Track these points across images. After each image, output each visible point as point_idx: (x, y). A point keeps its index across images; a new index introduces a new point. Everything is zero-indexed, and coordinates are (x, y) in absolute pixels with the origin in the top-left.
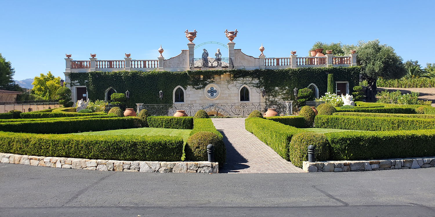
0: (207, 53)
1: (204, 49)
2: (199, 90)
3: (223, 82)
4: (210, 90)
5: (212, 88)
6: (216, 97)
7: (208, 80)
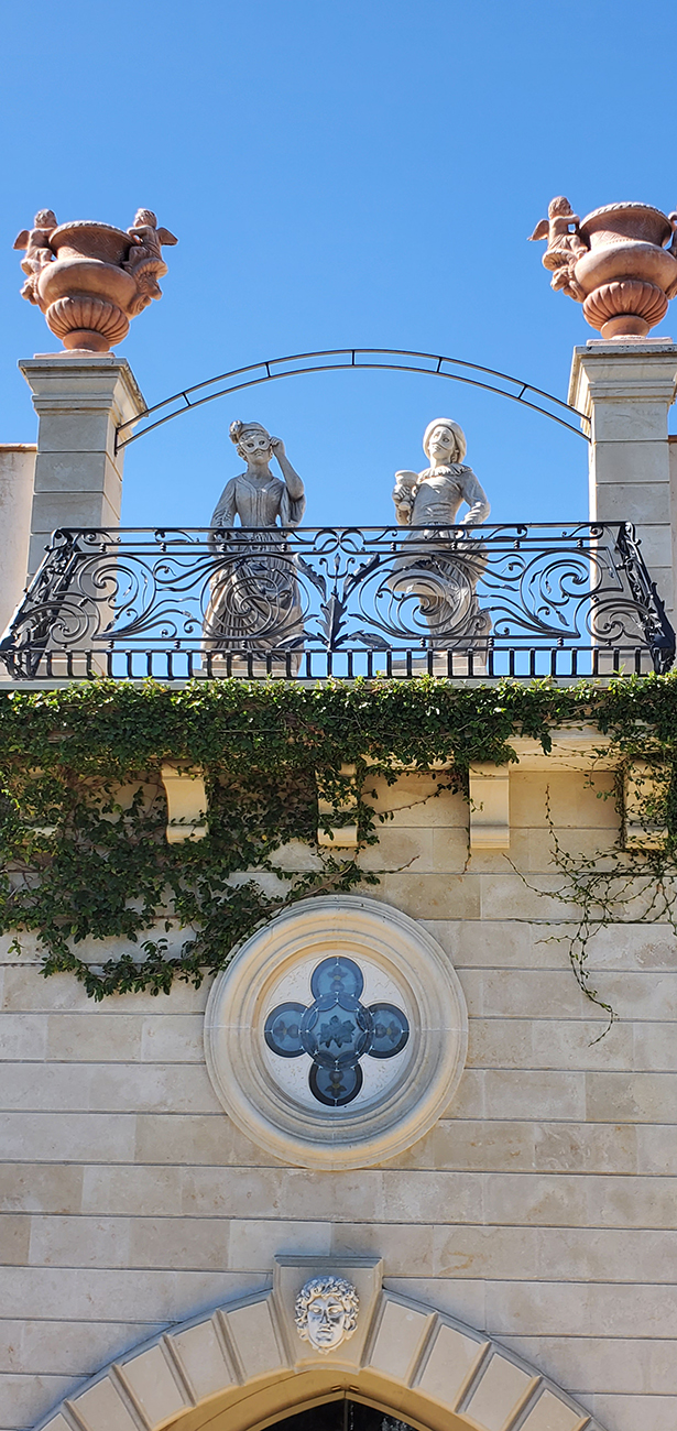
0: (281, 488)
1: (241, 432)
2: (137, 1003)
3: (499, 892)
4: (307, 1000)
5: (338, 975)
6: (402, 1116)
7: (275, 846)
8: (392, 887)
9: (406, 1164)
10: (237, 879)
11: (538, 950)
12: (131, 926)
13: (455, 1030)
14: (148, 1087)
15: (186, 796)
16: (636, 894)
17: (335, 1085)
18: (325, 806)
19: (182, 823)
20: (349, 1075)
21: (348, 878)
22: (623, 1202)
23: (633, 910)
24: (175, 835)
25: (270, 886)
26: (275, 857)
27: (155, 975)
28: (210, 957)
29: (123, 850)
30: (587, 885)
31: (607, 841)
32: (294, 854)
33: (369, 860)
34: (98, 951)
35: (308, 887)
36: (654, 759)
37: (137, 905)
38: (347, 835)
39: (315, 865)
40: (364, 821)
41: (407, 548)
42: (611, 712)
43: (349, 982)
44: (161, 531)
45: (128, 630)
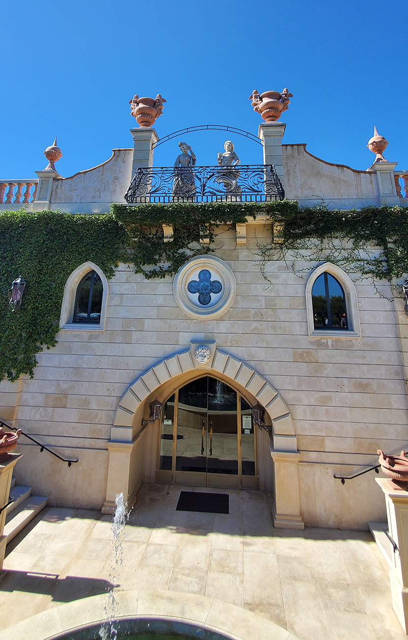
0: (191, 157)
1: (182, 144)
2: (157, 280)
3: (243, 254)
4: (198, 280)
5: (205, 274)
6: (220, 307)
7: (189, 243)
8: (218, 253)
9: (221, 319)
10: (180, 251)
11: (253, 267)
12: (155, 262)
13: (233, 287)
14: (160, 300)
15: (168, 231)
16: (276, 254)
17: (204, 301)
18: (201, 233)
19: (167, 237)
20: (208, 298)
21: (207, 251)
22: (274, 328)
23: (275, 258)
24: (165, 240)
25: (188, 252)
26: (189, 246)
27: (161, 274)
28: (175, 269)
29: (153, 244)
30: (265, 252)
31: (269, 241)
32: (194, 245)
33: (212, 246)
34: (148, 268)
35: (197, 253)
36: (280, 221)
37: (157, 257)
38: (207, 240)
39: (199, 248)
40: (211, 236)
41: (220, 171)
42: (270, 210)
43: (208, 275)
44: (162, 168)
45: (154, 191)
